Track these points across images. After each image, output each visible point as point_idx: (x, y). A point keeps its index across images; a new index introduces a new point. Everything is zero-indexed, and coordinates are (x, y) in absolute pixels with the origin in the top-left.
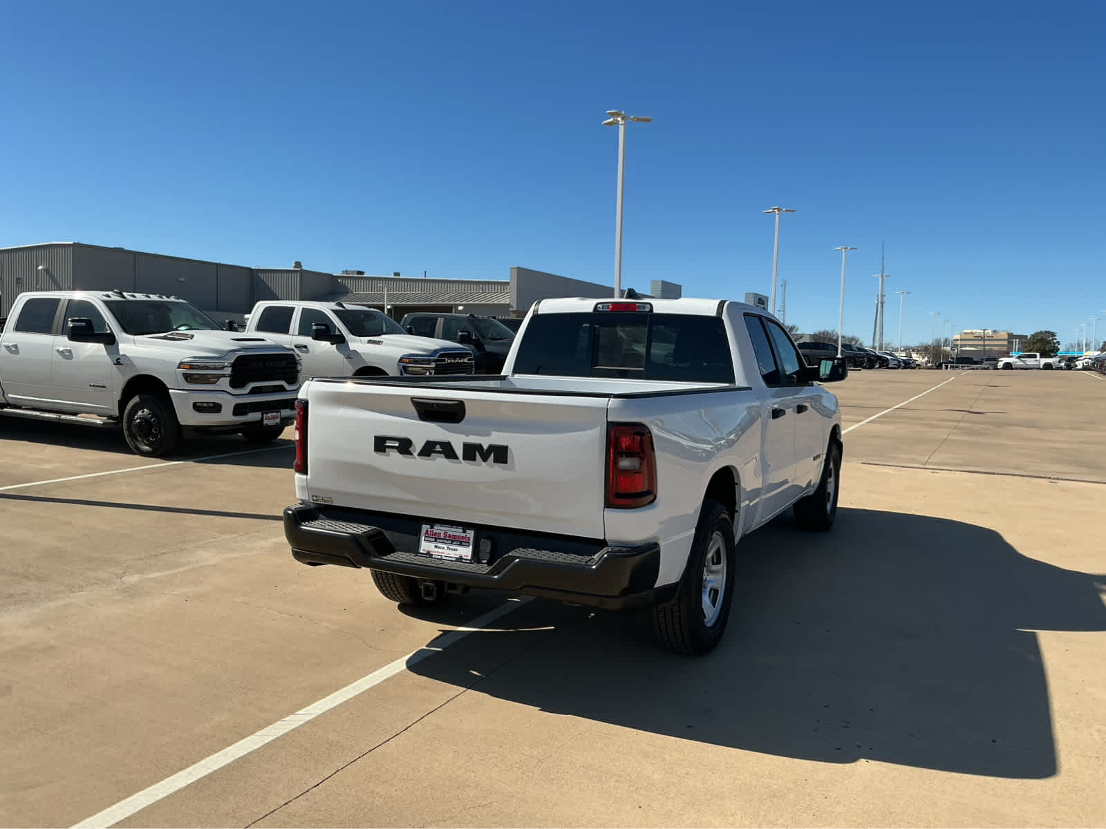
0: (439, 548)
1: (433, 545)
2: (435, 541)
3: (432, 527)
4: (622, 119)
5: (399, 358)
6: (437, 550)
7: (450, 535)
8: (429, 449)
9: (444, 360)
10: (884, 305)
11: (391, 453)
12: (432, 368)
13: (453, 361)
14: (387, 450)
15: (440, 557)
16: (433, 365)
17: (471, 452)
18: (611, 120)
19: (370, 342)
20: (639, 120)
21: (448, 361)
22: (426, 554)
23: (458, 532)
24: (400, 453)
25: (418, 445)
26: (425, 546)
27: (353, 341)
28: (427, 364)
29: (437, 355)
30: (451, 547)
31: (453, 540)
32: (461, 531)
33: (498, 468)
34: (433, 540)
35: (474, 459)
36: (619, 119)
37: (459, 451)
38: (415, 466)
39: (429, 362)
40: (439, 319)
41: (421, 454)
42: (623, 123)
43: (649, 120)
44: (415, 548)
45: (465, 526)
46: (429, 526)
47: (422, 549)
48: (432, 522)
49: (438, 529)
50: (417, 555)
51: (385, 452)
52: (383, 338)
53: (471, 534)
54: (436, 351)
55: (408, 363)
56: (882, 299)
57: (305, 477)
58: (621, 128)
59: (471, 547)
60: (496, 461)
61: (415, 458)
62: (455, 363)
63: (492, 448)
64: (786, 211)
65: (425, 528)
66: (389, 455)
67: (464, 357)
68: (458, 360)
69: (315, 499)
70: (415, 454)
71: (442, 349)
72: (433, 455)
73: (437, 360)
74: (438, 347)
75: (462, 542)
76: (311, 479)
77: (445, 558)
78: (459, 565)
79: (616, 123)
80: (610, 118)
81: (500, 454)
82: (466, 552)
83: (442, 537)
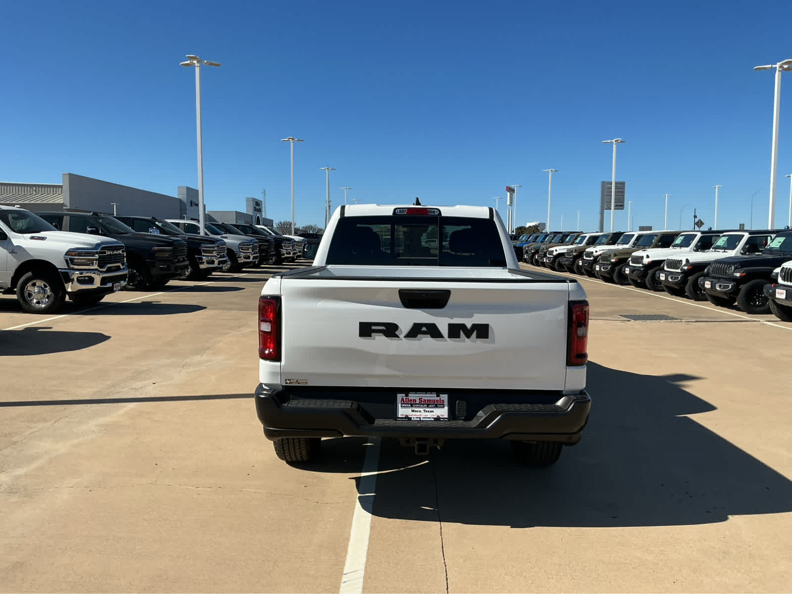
0: (416, 411)
1: (410, 410)
2: (412, 407)
3: (407, 395)
4: (198, 62)
5: (66, 251)
6: (414, 413)
7: (425, 400)
8: (416, 331)
9: (105, 253)
10: (331, 207)
11: (377, 337)
12: (96, 260)
13: (112, 253)
14: (373, 334)
15: (419, 419)
16: (97, 256)
17: (455, 331)
18: (188, 62)
19: (32, 238)
20: (211, 64)
21: (108, 253)
22: (405, 418)
23: (433, 397)
24: (386, 336)
25: (405, 327)
26: (402, 412)
27: (15, 238)
28: (92, 256)
29: (100, 248)
30: (426, 410)
31: (428, 404)
32: (435, 395)
33: (480, 342)
34: (410, 406)
35: (459, 337)
36: (195, 62)
37: (444, 331)
38: (400, 346)
39: (93, 254)
40: (65, 217)
41: (407, 336)
42: (198, 65)
43: (218, 65)
44: (394, 414)
45: (439, 391)
46: (404, 395)
47: (400, 414)
48: (406, 391)
49: (412, 396)
50: (396, 420)
51: (370, 336)
52: (42, 234)
53: (445, 397)
54: (98, 245)
55: (75, 255)
56: (329, 204)
57: (278, 364)
58: (197, 70)
59: (446, 408)
60: (478, 337)
61: (401, 340)
62: (113, 255)
63: (475, 326)
64: (297, 140)
65: (400, 396)
66: (374, 339)
67: (119, 250)
68: (115, 252)
69: (288, 382)
70: (402, 336)
71: (102, 243)
72: (419, 336)
73: (100, 253)
74: (99, 242)
75: (437, 405)
76: (285, 365)
77: (424, 419)
78: (437, 424)
79: (192, 66)
80: (188, 60)
81: (482, 331)
82: (443, 412)
83: (418, 403)
